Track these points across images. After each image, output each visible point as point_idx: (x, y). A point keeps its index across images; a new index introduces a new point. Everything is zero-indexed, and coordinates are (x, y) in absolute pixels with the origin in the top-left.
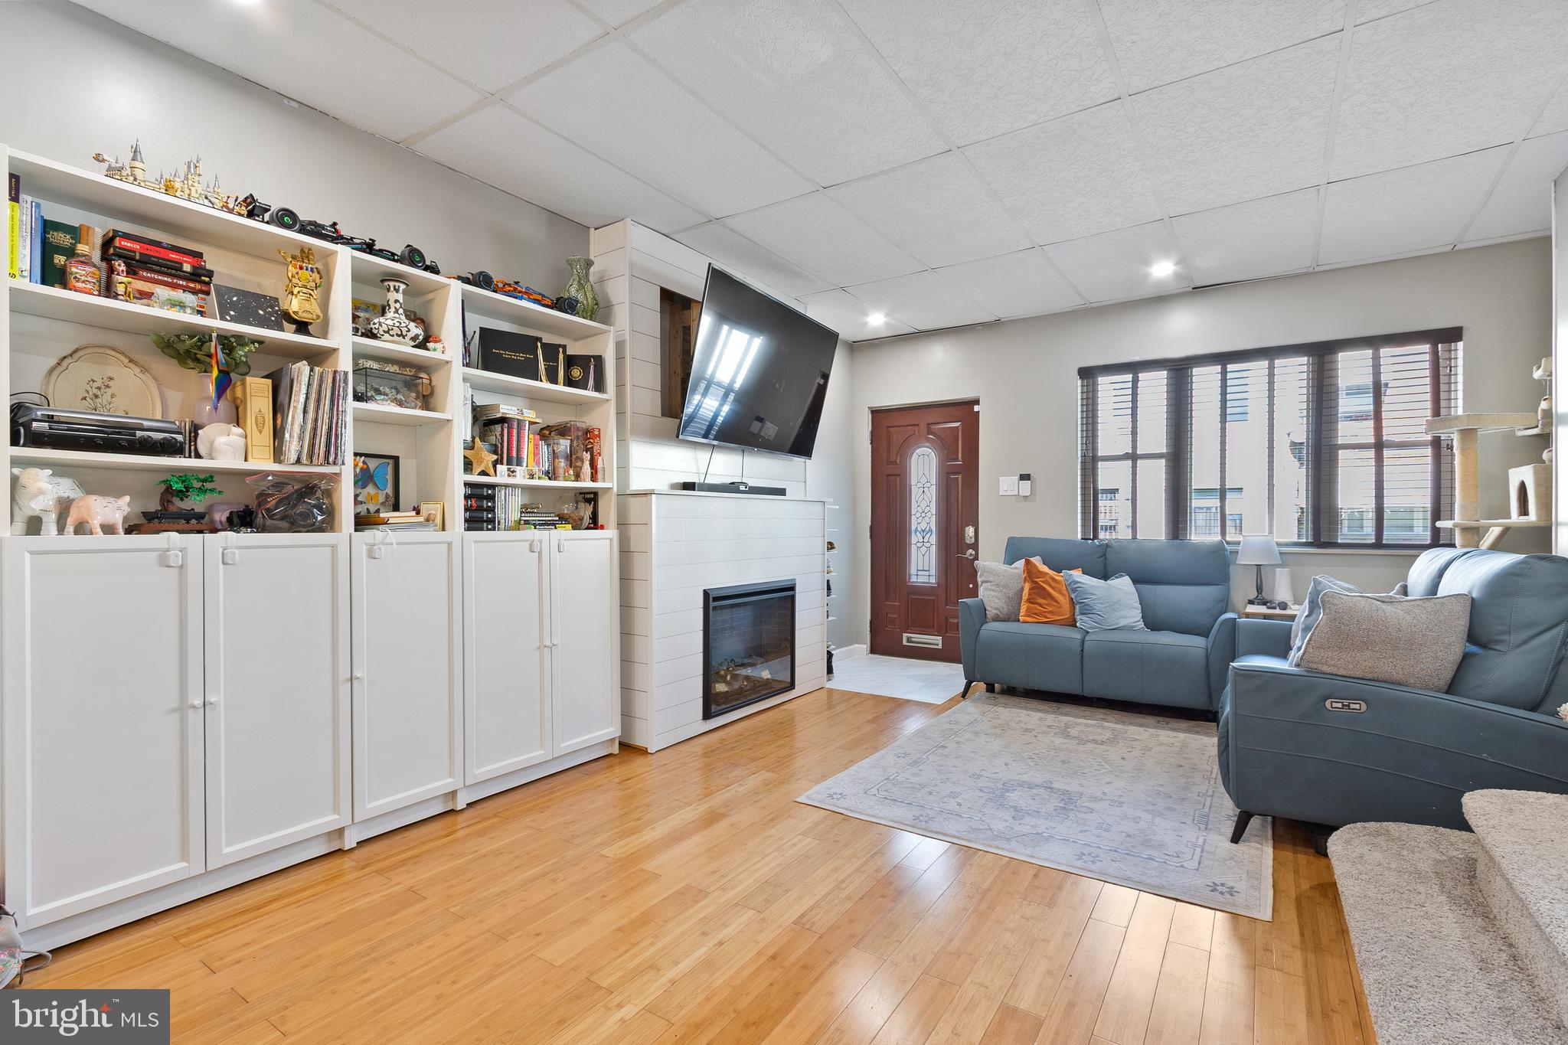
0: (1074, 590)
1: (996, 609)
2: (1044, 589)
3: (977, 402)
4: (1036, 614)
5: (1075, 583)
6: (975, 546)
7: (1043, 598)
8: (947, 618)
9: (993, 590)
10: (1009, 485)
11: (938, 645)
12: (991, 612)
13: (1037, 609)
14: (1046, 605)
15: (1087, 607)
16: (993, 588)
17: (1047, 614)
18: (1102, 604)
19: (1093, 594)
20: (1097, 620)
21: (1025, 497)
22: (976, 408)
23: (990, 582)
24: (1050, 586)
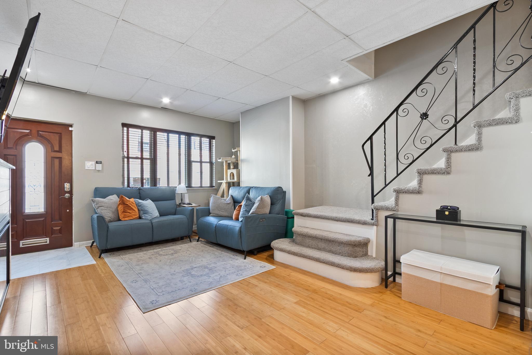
0: (139, 206)
1: (109, 217)
2: (130, 206)
3: (71, 126)
4: (129, 216)
5: (140, 203)
6: (71, 192)
7: (130, 210)
8: (52, 228)
9: (106, 210)
10: (90, 165)
11: (47, 242)
12: (107, 219)
13: (128, 215)
14: (132, 212)
15: (146, 211)
16: (106, 209)
17: (132, 216)
18: (151, 209)
19: (147, 206)
20: (151, 215)
21: (99, 171)
22: (70, 129)
23: (103, 206)
24: (132, 205)
